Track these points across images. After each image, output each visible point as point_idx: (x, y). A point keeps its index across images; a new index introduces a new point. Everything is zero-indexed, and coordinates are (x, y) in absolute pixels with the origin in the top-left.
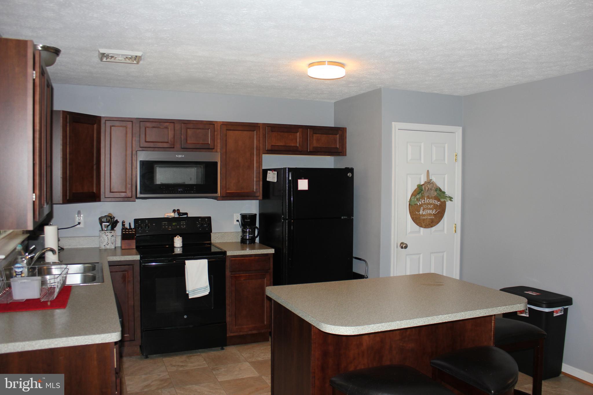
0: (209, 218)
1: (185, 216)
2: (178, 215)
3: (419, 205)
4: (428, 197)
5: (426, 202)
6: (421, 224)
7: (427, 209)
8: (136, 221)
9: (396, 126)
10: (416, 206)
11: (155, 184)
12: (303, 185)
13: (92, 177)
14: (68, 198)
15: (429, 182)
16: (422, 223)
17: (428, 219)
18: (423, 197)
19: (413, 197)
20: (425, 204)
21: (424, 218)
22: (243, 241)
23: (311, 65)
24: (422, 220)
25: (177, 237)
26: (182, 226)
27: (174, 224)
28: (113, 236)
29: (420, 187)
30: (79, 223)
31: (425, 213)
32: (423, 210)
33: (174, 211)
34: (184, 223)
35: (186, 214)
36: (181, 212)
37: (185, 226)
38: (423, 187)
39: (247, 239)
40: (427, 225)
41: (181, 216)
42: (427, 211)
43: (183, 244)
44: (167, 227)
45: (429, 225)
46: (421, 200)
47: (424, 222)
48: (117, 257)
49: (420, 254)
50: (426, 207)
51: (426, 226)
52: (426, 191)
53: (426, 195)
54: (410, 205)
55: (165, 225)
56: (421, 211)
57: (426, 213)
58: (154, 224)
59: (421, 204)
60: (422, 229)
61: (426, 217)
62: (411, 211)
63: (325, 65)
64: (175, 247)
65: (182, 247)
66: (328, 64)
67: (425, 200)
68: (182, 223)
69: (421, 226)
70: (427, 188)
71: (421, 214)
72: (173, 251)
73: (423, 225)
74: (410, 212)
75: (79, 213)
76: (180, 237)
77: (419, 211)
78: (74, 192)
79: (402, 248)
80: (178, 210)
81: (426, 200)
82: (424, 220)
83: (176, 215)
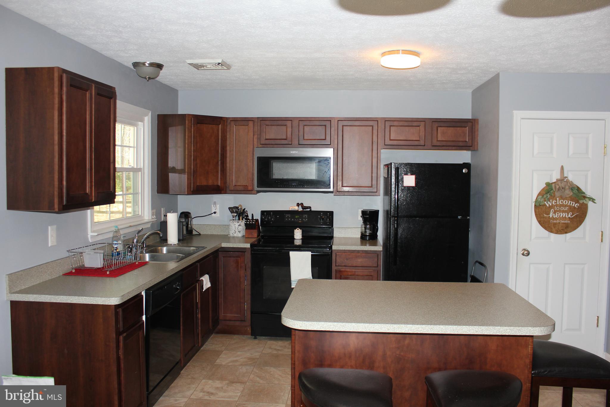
0: (331, 213)
1: (309, 210)
2: (302, 208)
3: (548, 206)
4: (561, 198)
5: (558, 203)
6: (551, 229)
7: (560, 211)
8: (263, 213)
9: (518, 114)
10: (544, 207)
11: (272, 178)
12: (410, 181)
13: (218, 172)
14: (192, 190)
15: (563, 179)
16: (553, 228)
17: (561, 224)
18: (553, 197)
19: (540, 197)
20: (557, 205)
21: (555, 221)
22: (363, 237)
23: (384, 54)
24: (552, 224)
25: (297, 229)
26: (304, 219)
27: (296, 217)
28: (240, 225)
29: (548, 185)
30: (215, 213)
31: (556, 216)
32: (555, 213)
33: (298, 205)
34: (307, 217)
35: (310, 208)
36: (305, 205)
37: (307, 219)
38: (553, 185)
39: (367, 235)
40: (559, 230)
41: (304, 210)
42: (559, 214)
43: (303, 236)
44: (290, 219)
45: (562, 231)
46: (551, 200)
47: (555, 227)
48: (230, 244)
49: (550, 264)
50: (558, 209)
51: (557, 231)
52: (557, 190)
53: (557, 194)
54: (535, 205)
55: (288, 218)
56: (551, 214)
57: (558, 216)
58: (278, 216)
59: (551, 205)
60: (553, 235)
61: (558, 221)
62: (538, 213)
63: (399, 53)
64: (295, 239)
65: (301, 239)
66: (402, 53)
67: (557, 201)
68: (304, 217)
69: (551, 232)
70: (557, 187)
71: (551, 217)
72: (293, 243)
73: (554, 230)
74: (536, 215)
75: (215, 203)
76: (300, 229)
77: (549, 214)
78: (198, 184)
79: (523, 254)
80: (302, 204)
81: (559, 201)
82: (555, 224)
83: (300, 209)
